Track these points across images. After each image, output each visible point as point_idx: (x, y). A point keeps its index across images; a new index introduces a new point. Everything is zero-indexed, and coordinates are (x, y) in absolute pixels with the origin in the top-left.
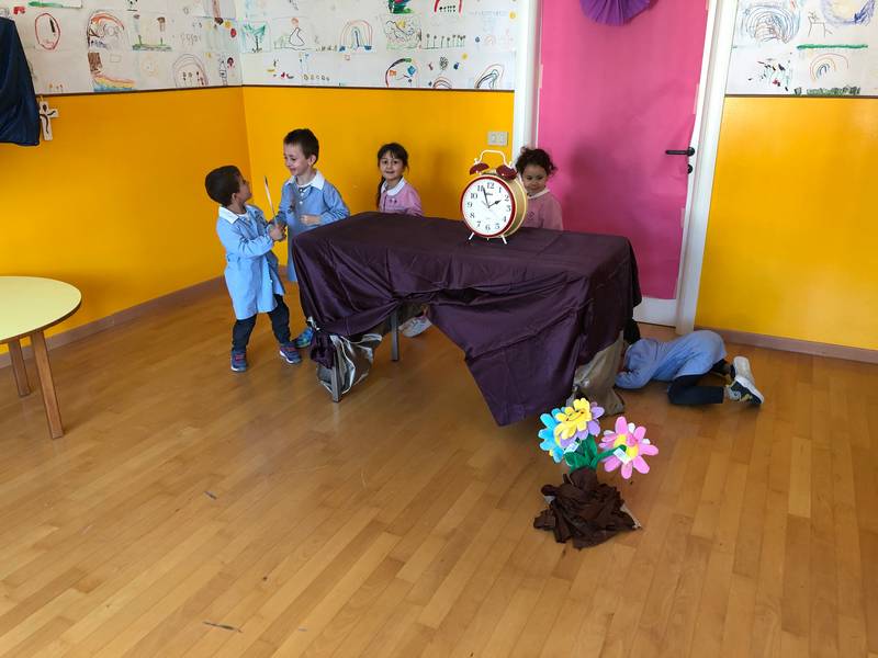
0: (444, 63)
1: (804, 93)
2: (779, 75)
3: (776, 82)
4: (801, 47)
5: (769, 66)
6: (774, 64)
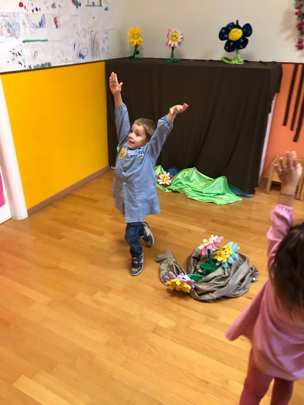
1: (33, 68)
2: (19, 59)
3: (19, 63)
4: (24, 42)
5: (13, 54)
6: (16, 52)
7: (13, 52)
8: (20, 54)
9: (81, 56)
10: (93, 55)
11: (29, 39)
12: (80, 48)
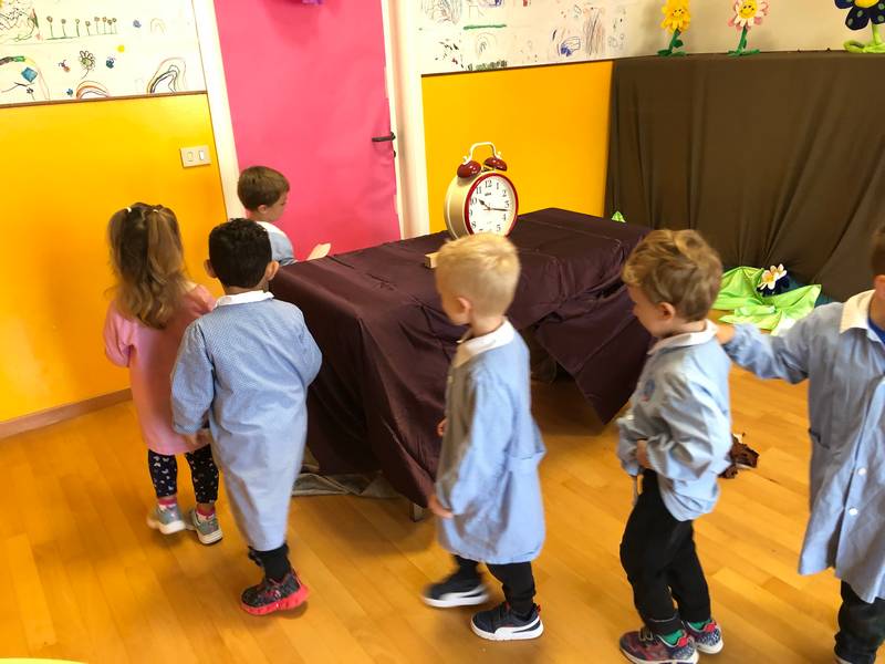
0: (87, 59)
1: (474, 69)
2: (455, 54)
3: (454, 61)
4: (466, 28)
5: (447, 46)
6: (451, 44)
7: (447, 43)
8: (456, 48)
9: (565, 51)
10: (590, 48)
11: (475, 24)
12: (565, 38)
